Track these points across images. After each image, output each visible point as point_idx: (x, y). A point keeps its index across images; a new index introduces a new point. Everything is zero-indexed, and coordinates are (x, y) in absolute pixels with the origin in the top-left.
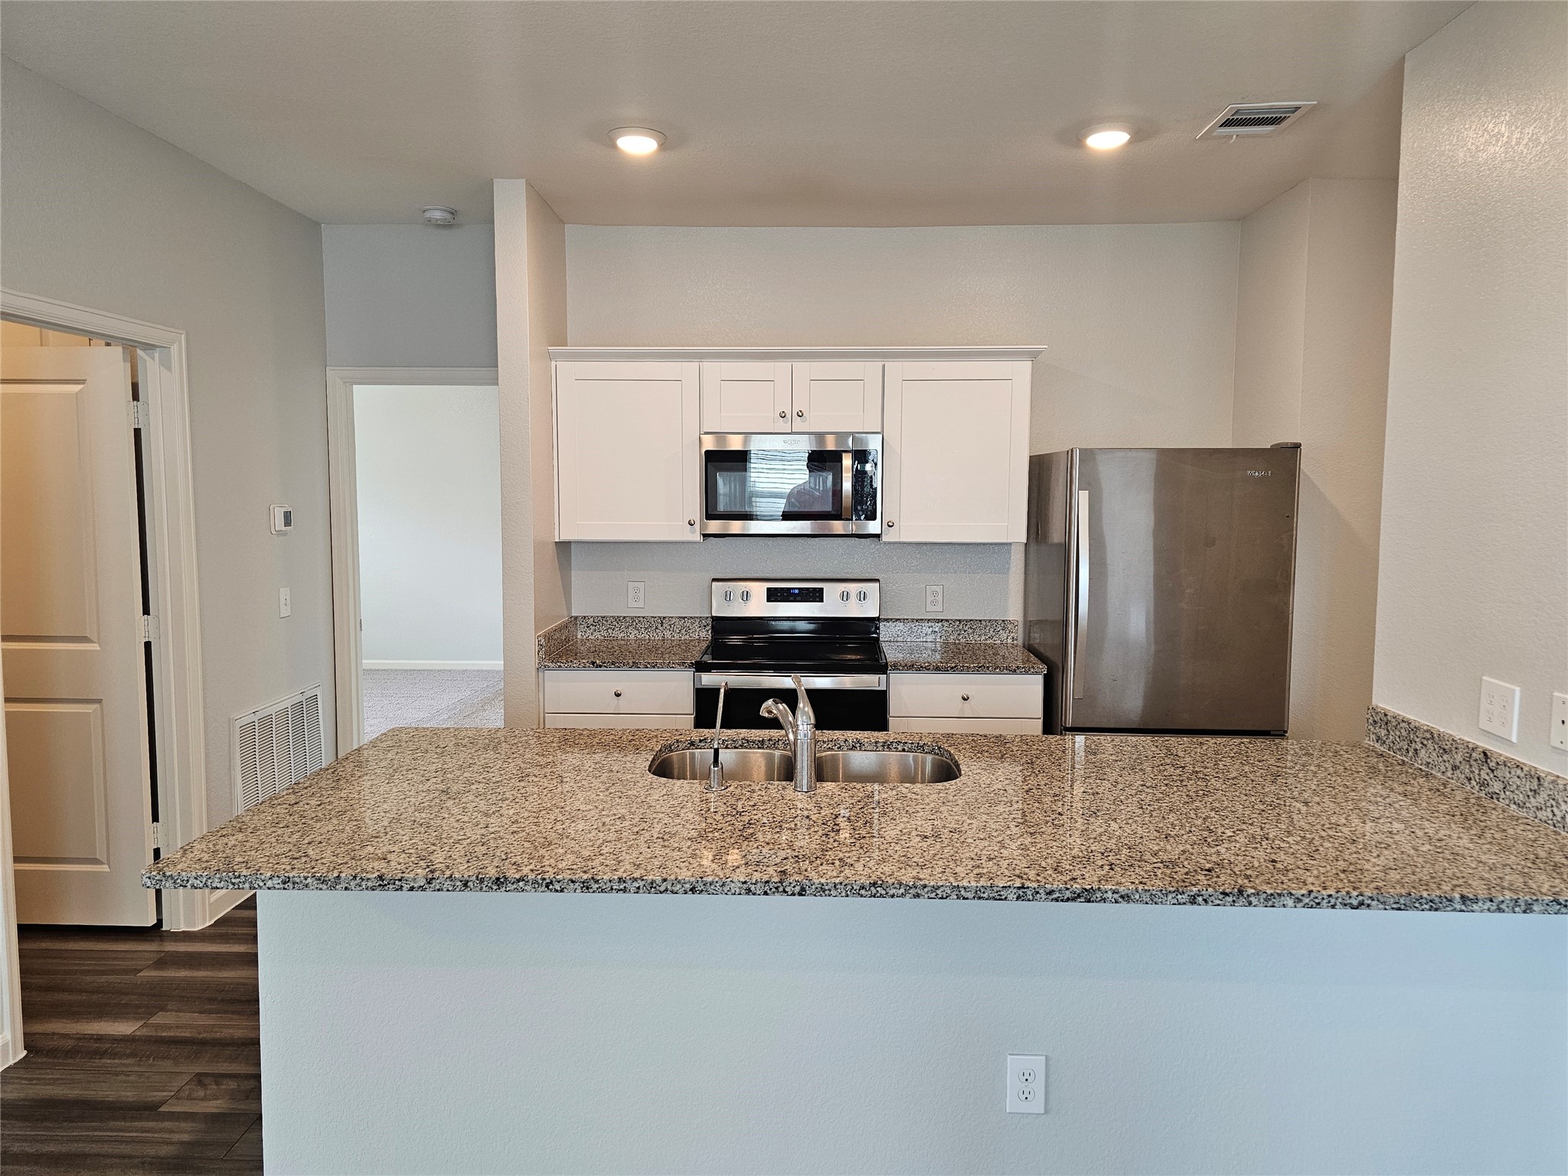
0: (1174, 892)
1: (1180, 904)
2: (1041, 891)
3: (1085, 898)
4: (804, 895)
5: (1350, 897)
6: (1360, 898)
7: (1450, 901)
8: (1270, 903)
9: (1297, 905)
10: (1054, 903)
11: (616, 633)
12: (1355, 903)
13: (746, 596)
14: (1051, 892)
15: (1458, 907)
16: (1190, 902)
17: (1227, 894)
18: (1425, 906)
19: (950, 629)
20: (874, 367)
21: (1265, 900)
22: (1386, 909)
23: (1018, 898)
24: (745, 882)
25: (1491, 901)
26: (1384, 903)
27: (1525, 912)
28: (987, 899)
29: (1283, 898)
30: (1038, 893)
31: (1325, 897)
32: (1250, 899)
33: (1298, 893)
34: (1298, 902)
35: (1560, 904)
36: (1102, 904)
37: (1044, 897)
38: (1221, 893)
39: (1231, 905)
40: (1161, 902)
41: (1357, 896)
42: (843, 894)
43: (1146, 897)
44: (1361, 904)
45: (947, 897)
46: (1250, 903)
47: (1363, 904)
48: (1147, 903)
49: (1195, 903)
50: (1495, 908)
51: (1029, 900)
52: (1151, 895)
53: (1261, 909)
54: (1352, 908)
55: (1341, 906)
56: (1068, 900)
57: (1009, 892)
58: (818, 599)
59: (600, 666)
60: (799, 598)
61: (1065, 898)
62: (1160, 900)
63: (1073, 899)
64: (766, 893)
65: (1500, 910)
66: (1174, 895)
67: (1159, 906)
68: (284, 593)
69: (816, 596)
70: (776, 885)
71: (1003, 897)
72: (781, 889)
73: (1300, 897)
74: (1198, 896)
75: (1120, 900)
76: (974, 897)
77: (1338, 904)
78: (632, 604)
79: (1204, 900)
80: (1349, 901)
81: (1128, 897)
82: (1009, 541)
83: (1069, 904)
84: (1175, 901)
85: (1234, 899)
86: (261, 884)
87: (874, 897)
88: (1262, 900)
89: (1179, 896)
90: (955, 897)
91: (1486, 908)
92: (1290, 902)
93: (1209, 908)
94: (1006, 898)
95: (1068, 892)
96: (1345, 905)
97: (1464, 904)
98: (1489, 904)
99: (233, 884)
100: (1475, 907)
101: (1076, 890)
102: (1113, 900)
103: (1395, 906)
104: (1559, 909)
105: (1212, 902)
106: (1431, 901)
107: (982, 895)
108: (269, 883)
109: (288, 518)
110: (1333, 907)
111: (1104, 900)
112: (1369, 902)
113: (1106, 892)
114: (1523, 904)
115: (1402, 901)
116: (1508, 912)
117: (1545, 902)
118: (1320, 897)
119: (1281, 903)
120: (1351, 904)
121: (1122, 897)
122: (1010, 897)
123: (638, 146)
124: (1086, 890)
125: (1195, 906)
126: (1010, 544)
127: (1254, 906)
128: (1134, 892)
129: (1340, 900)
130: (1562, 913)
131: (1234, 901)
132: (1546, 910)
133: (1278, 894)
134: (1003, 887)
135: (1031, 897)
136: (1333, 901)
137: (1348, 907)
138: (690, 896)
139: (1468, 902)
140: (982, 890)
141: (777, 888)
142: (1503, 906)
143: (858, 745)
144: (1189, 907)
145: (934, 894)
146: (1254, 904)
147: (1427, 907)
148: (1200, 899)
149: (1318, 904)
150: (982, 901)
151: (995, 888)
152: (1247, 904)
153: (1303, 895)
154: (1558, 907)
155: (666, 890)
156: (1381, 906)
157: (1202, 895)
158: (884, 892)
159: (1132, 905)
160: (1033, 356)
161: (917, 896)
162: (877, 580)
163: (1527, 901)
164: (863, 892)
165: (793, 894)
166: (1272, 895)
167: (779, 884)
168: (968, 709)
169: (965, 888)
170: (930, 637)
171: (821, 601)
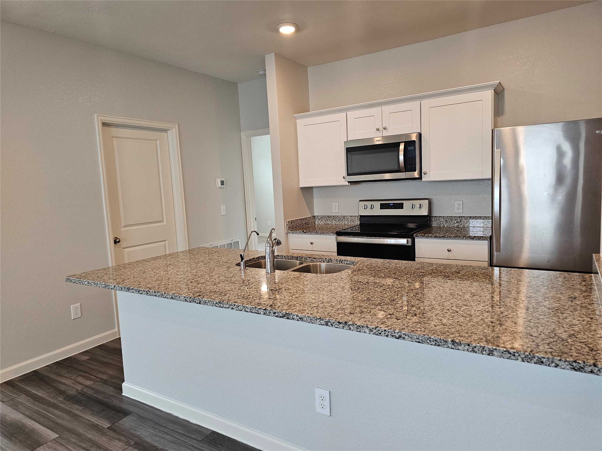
0: (319, 319)
1: (322, 325)
2: (271, 312)
3: (287, 317)
4: (200, 304)
5: (395, 333)
6: (400, 334)
7: (446, 342)
8: (359, 330)
9: (371, 333)
10: (276, 318)
11: (328, 222)
12: (397, 336)
13: (373, 207)
14: (275, 313)
15: (450, 346)
16: (326, 325)
17: (340, 323)
18: (432, 343)
20: (416, 104)
21: (356, 328)
22: (412, 341)
23: (264, 314)
24: (185, 297)
25: (469, 345)
26: (411, 338)
27: (489, 354)
28: (254, 313)
29: (364, 329)
30: (270, 312)
31: (383, 331)
32: (350, 327)
33: (371, 327)
34: (371, 331)
35: (510, 354)
36: (292, 321)
37: (273, 315)
38: (338, 322)
39: (342, 328)
40: (315, 323)
41: (398, 332)
42: (211, 305)
43: (309, 320)
44: (400, 337)
45: (242, 310)
46: (350, 329)
47: (401, 337)
48: (309, 323)
49: (328, 325)
50: (471, 350)
51: (268, 315)
52: (311, 319)
53: (354, 332)
54: (396, 338)
55: (391, 337)
56: (281, 317)
57: (261, 311)
58: (401, 208)
59: (306, 233)
60: (393, 207)
61: (280, 316)
62: (314, 322)
63: (283, 317)
64: (190, 302)
65: (474, 351)
66: (319, 320)
67: (314, 324)
68: (223, 207)
69: (400, 206)
70: (193, 299)
71: (259, 313)
72: (194, 301)
73: (372, 329)
74: (329, 322)
75: (299, 320)
76: (250, 312)
77: (389, 335)
78: (333, 211)
79: (331, 324)
80: (394, 335)
81: (302, 319)
83: (282, 319)
84: (320, 323)
85: (343, 326)
87: (220, 307)
88: (355, 328)
89: (321, 321)
90: (244, 311)
91: (466, 349)
92: (367, 331)
93: (333, 328)
94: (260, 313)
95: (281, 314)
96: (393, 336)
97: (453, 344)
98: (467, 347)
100: (460, 347)
101: (283, 313)
102: (297, 320)
103: (417, 340)
104: (510, 357)
105: (334, 326)
106: (435, 341)
107: (252, 311)
109: (222, 183)
110: (387, 336)
111: (293, 319)
112: (404, 336)
113: (294, 315)
114: (487, 350)
115: (420, 338)
116: (478, 353)
117: (500, 351)
118: (381, 331)
119: (363, 331)
120: (395, 336)
121: (300, 318)
122: (262, 313)
124: (287, 314)
125: (328, 327)
127: (352, 330)
128: (304, 317)
129: (390, 333)
130: (512, 359)
131: (343, 327)
132: (502, 356)
133: (362, 326)
134: (259, 309)
135: (268, 314)
136: (387, 333)
137: (394, 337)
138: (171, 300)
139: (456, 344)
140: (252, 309)
141: (193, 300)
142: (476, 349)
143: (330, 261)
144: (325, 327)
145: (238, 308)
146: (352, 329)
147: (434, 343)
148: (329, 324)
149: (380, 333)
150: (252, 313)
151: (256, 309)
152: (349, 329)
153: (373, 328)
154: (509, 355)
155: (166, 297)
156: (410, 339)
157: (330, 322)
158: (223, 306)
159: (303, 323)
161: (233, 309)
162: (428, 199)
163: (489, 349)
164: (217, 305)
165: (198, 303)
166: (359, 326)
167: (194, 299)
168: (451, 255)
169: (247, 307)
170: (456, 225)
171: (403, 208)
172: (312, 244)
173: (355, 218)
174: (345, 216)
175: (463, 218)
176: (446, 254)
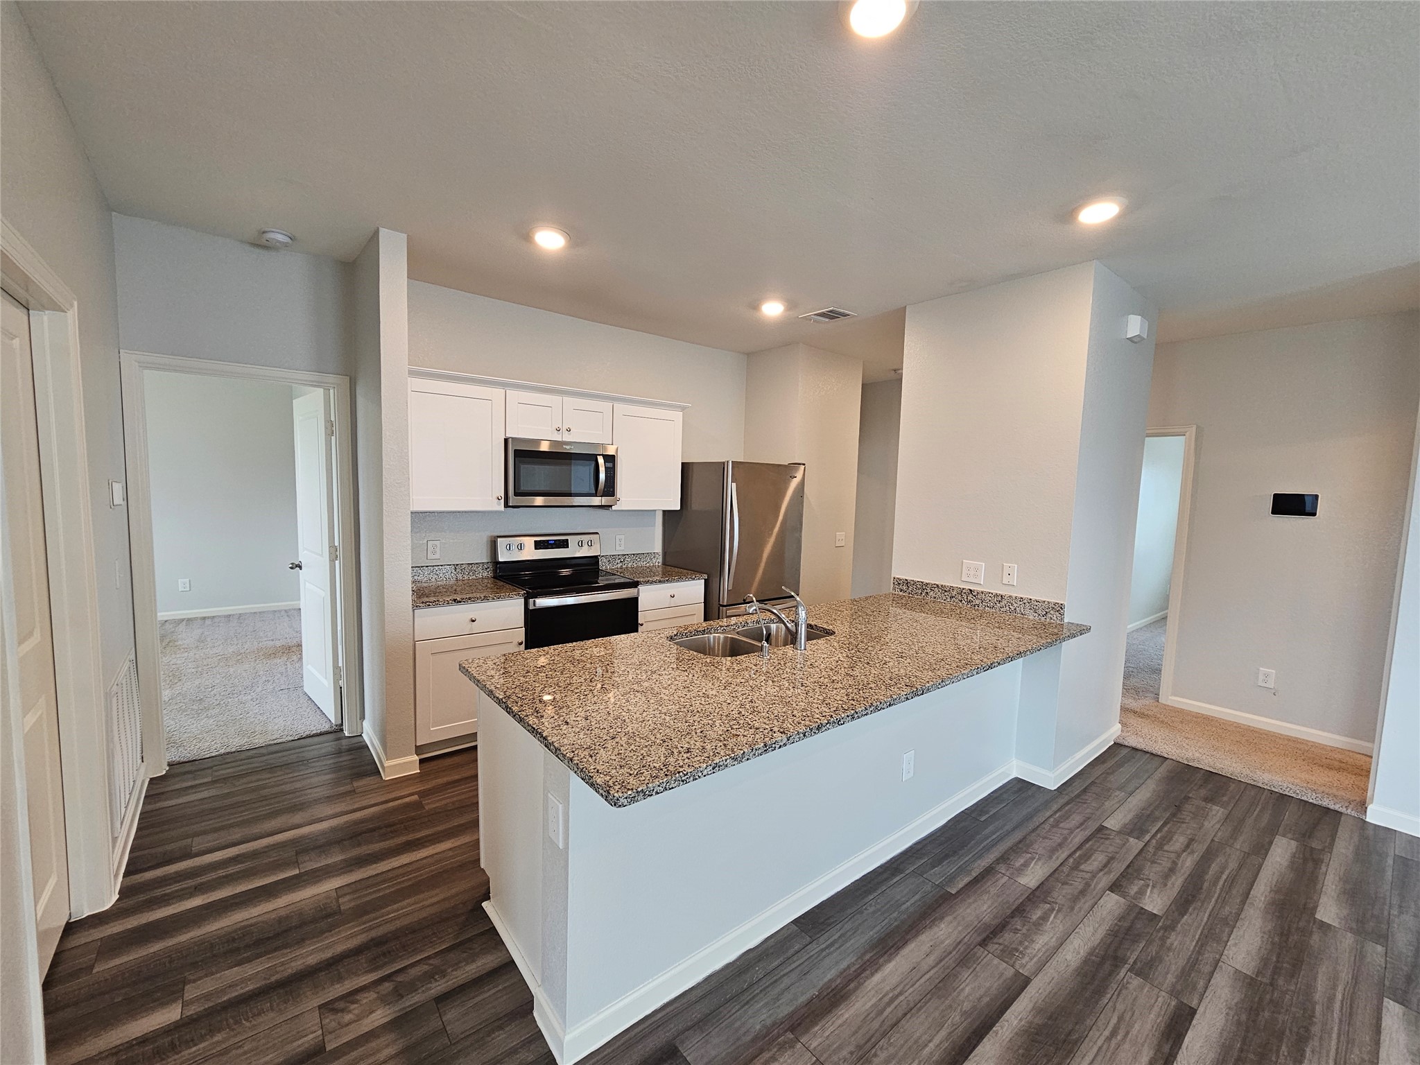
13: (520, 547)
19: (629, 560)
20: (607, 406)
58: (564, 547)
59: (460, 602)
60: (554, 546)
69: (564, 544)
78: (430, 556)
82: (655, 509)
86: (700, 774)
99: (683, 781)
108: (705, 773)
123: (550, 240)
126: (655, 511)
160: (683, 409)
162: (597, 533)
168: (673, 602)
170: (619, 565)
171: (568, 547)
172: (473, 621)
173: (477, 568)
174: (457, 565)
175: (627, 557)
176: (668, 602)
